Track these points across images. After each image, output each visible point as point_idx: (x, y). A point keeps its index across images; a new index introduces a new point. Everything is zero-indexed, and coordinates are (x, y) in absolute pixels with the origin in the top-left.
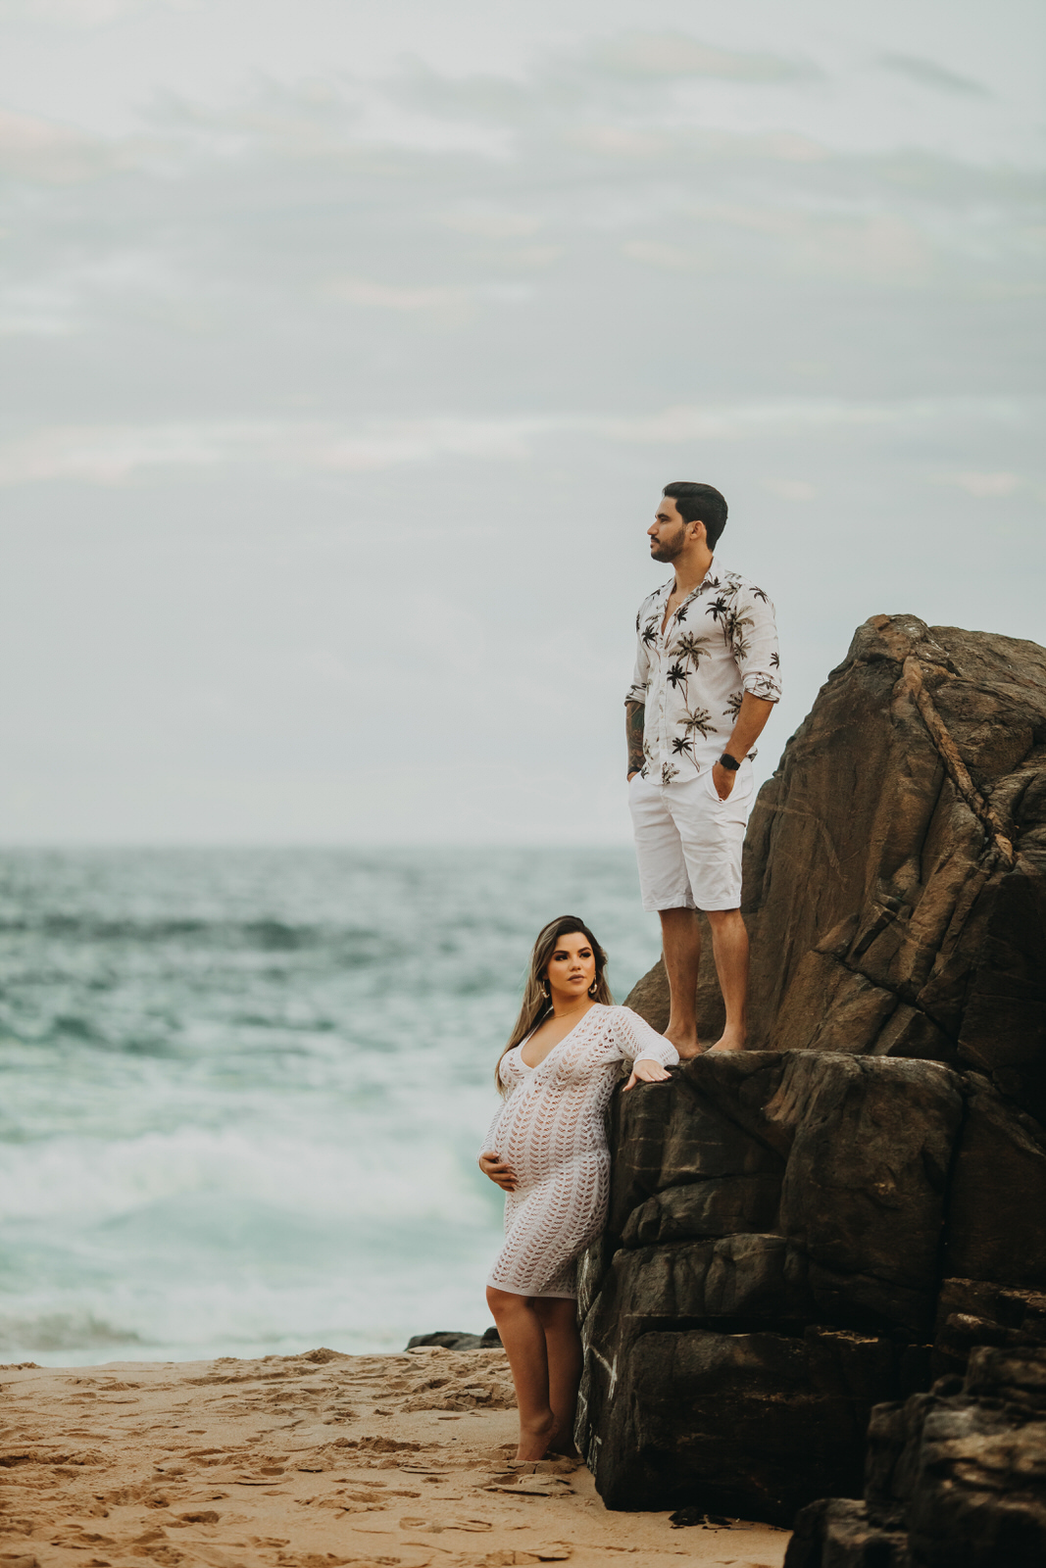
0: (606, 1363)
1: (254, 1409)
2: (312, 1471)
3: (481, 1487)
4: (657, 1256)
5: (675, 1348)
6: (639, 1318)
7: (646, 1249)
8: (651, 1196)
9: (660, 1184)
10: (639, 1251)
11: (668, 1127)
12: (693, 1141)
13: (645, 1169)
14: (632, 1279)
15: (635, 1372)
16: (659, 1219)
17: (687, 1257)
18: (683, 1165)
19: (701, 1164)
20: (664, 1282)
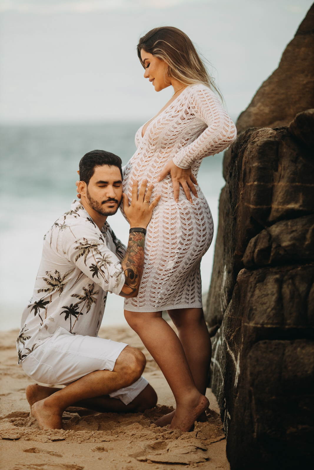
0: (233, 356)
1: (5, 374)
2: (12, 440)
3: (136, 456)
4: (269, 277)
5: (283, 354)
6: (255, 328)
7: (260, 271)
8: (264, 228)
9: (271, 219)
10: (255, 272)
11: (276, 173)
12: (297, 184)
13: (258, 207)
14: (249, 294)
15: (251, 374)
16: (270, 247)
17: (292, 278)
18: (289, 203)
19: (303, 202)
20: (274, 298)
